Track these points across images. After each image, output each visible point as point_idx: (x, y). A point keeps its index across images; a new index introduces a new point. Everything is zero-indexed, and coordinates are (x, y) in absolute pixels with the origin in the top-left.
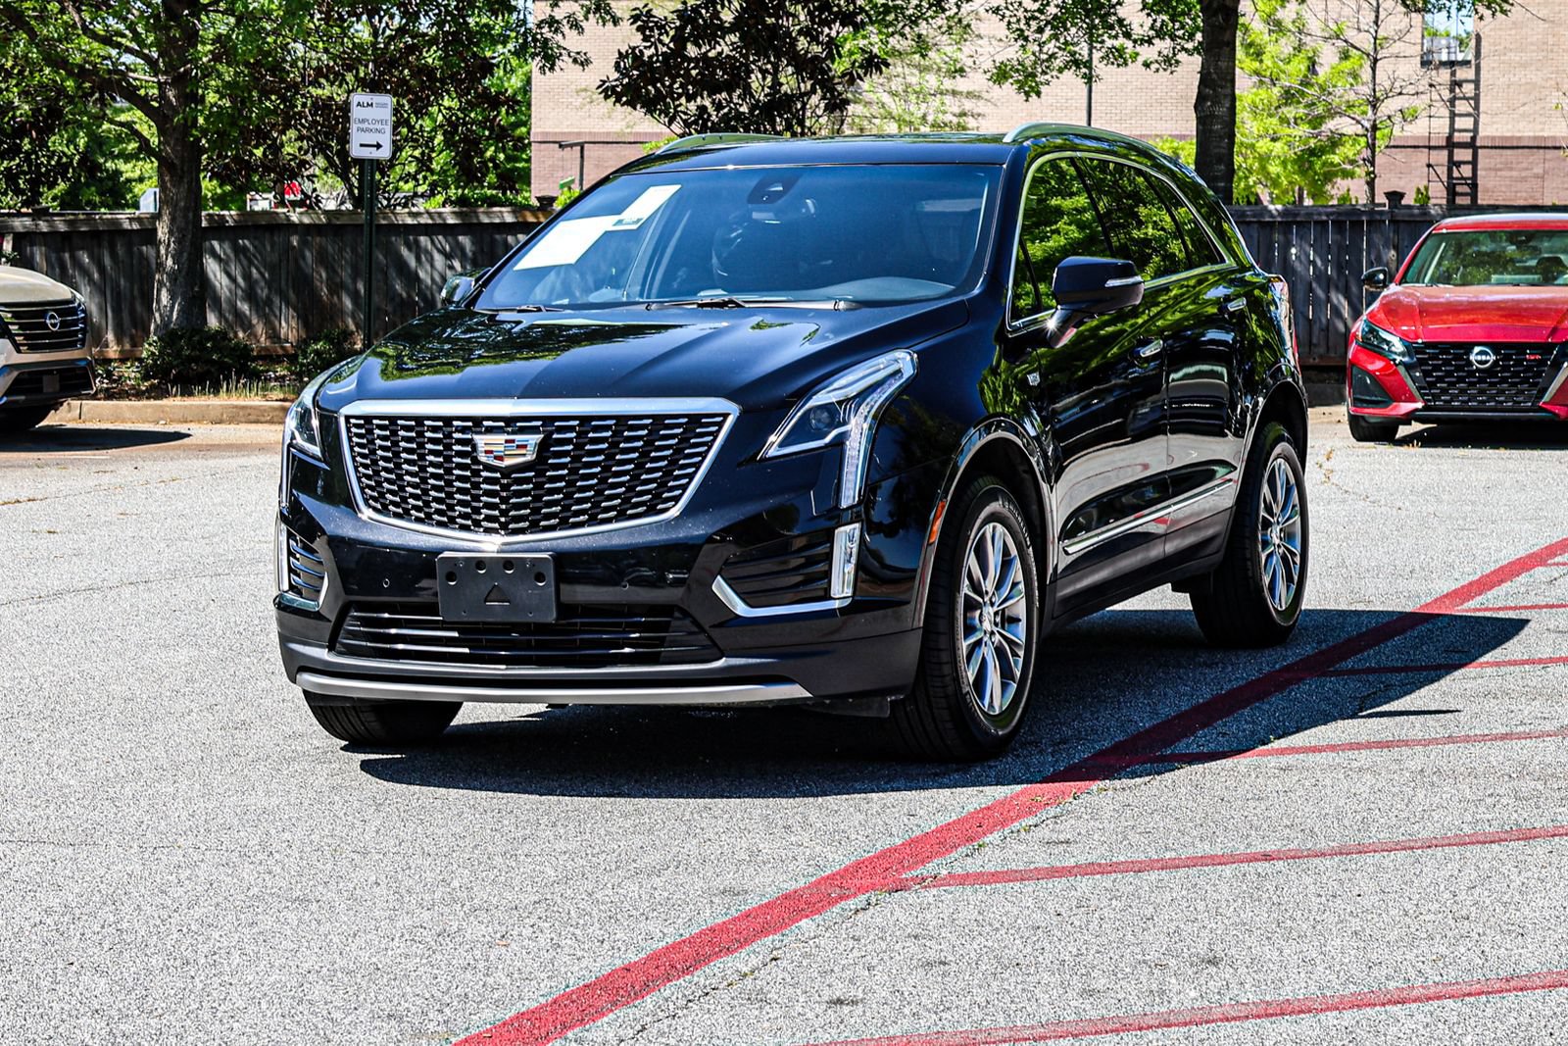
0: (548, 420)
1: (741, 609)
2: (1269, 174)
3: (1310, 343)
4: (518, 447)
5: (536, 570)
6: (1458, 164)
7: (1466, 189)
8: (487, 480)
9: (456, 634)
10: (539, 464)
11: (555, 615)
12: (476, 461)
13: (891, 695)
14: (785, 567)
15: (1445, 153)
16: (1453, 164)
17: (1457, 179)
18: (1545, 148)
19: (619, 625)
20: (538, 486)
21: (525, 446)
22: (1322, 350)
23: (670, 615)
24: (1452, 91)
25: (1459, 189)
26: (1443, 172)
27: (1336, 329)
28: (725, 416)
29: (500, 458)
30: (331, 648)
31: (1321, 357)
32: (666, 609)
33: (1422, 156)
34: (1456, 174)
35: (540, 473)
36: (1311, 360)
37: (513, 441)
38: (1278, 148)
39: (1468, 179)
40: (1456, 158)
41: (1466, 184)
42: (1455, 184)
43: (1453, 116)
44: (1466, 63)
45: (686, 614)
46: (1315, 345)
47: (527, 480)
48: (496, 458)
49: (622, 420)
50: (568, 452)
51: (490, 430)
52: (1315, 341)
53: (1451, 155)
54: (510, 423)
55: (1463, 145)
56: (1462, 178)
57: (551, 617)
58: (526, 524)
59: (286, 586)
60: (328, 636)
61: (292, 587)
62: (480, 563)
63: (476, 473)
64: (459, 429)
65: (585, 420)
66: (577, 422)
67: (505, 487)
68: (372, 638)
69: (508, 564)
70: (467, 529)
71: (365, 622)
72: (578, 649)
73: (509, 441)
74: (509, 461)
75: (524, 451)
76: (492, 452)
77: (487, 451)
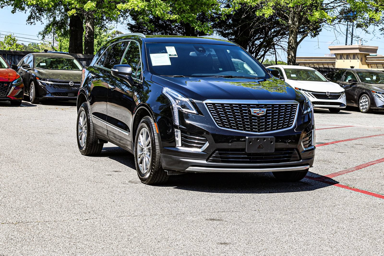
0: (266, 105)
1: (304, 148)
4: (262, 111)
5: (271, 140)
8: (254, 119)
9: (246, 156)
10: (266, 116)
12: (250, 114)
20: (266, 120)
21: (263, 111)
23: (294, 150)
28: (297, 104)
29: (258, 114)
30: (207, 161)
35: (266, 118)
45: (297, 150)
47: (263, 119)
48: (257, 114)
49: (280, 105)
50: (271, 112)
51: (254, 107)
54: (258, 106)
57: (273, 151)
58: (264, 130)
59: (180, 145)
60: (207, 158)
61: (183, 145)
62: (258, 139)
63: (250, 117)
64: (243, 107)
65: (273, 105)
66: (271, 106)
67: (258, 121)
68: (221, 158)
69: (264, 139)
70: (249, 131)
71: (220, 154)
72: (273, 159)
73: (260, 110)
74: (260, 115)
75: (263, 112)
76: (256, 112)
77: (254, 112)
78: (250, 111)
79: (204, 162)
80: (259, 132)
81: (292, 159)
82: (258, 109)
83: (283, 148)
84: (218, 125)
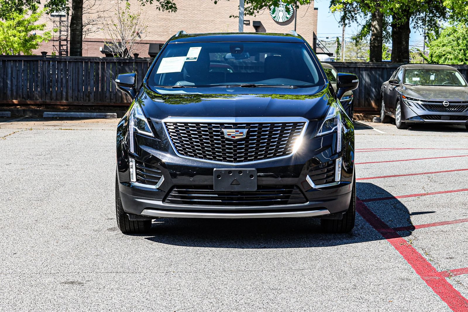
0: (248, 124)
1: (312, 185)
2: (13, 47)
3: (111, 99)
4: (240, 133)
5: (251, 174)
6: (62, 46)
7: (65, 53)
8: (228, 144)
9: (217, 196)
10: (246, 139)
11: (256, 189)
12: (223, 137)
13: (343, 212)
14: (323, 172)
15: (58, 42)
16: (61, 45)
17: (62, 50)
18: (88, 41)
19: (274, 192)
20: (247, 146)
21: (242, 133)
22: (114, 101)
23: (293, 188)
24: (60, 23)
25: (63, 53)
26: (58, 48)
27: (118, 95)
28: (305, 123)
29: (234, 137)
30: (163, 201)
31: (114, 103)
32: (291, 186)
33: (52, 43)
34: (62, 48)
35: (247, 142)
36: (111, 104)
37: (238, 131)
38: (16, 39)
39: (65, 50)
40: (62, 44)
41: (65, 51)
42: (61, 51)
43: (61, 31)
44: (64, 16)
45: (298, 187)
46: (112, 99)
47: (242, 144)
48: (232, 137)
49: (273, 124)
50: (256, 135)
51: (230, 128)
52: (112, 98)
53: (60, 42)
54: (236, 126)
55: (64, 40)
56: (63, 50)
57: (255, 189)
58: (243, 159)
59: (135, 180)
60: (163, 197)
61: (138, 180)
62: (230, 172)
63: (223, 142)
64: (214, 127)
65: (260, 124)
66: (258, 125)
67: (235, 146)
68: (182, 197)
69: (240, 172)
70: (221, 160)
71: (179, 192)
72: (260, 200)
73: (236, 131)
74: (237, 138)
75: (242, 135)
76: (230, 135)
77: (228, 135)
78: (222, 133)
79: (160, 203)
80: (234, 162)
81: (290, 200)
82: (234, 130)
83: (276, 185)
84: (179, 153)
